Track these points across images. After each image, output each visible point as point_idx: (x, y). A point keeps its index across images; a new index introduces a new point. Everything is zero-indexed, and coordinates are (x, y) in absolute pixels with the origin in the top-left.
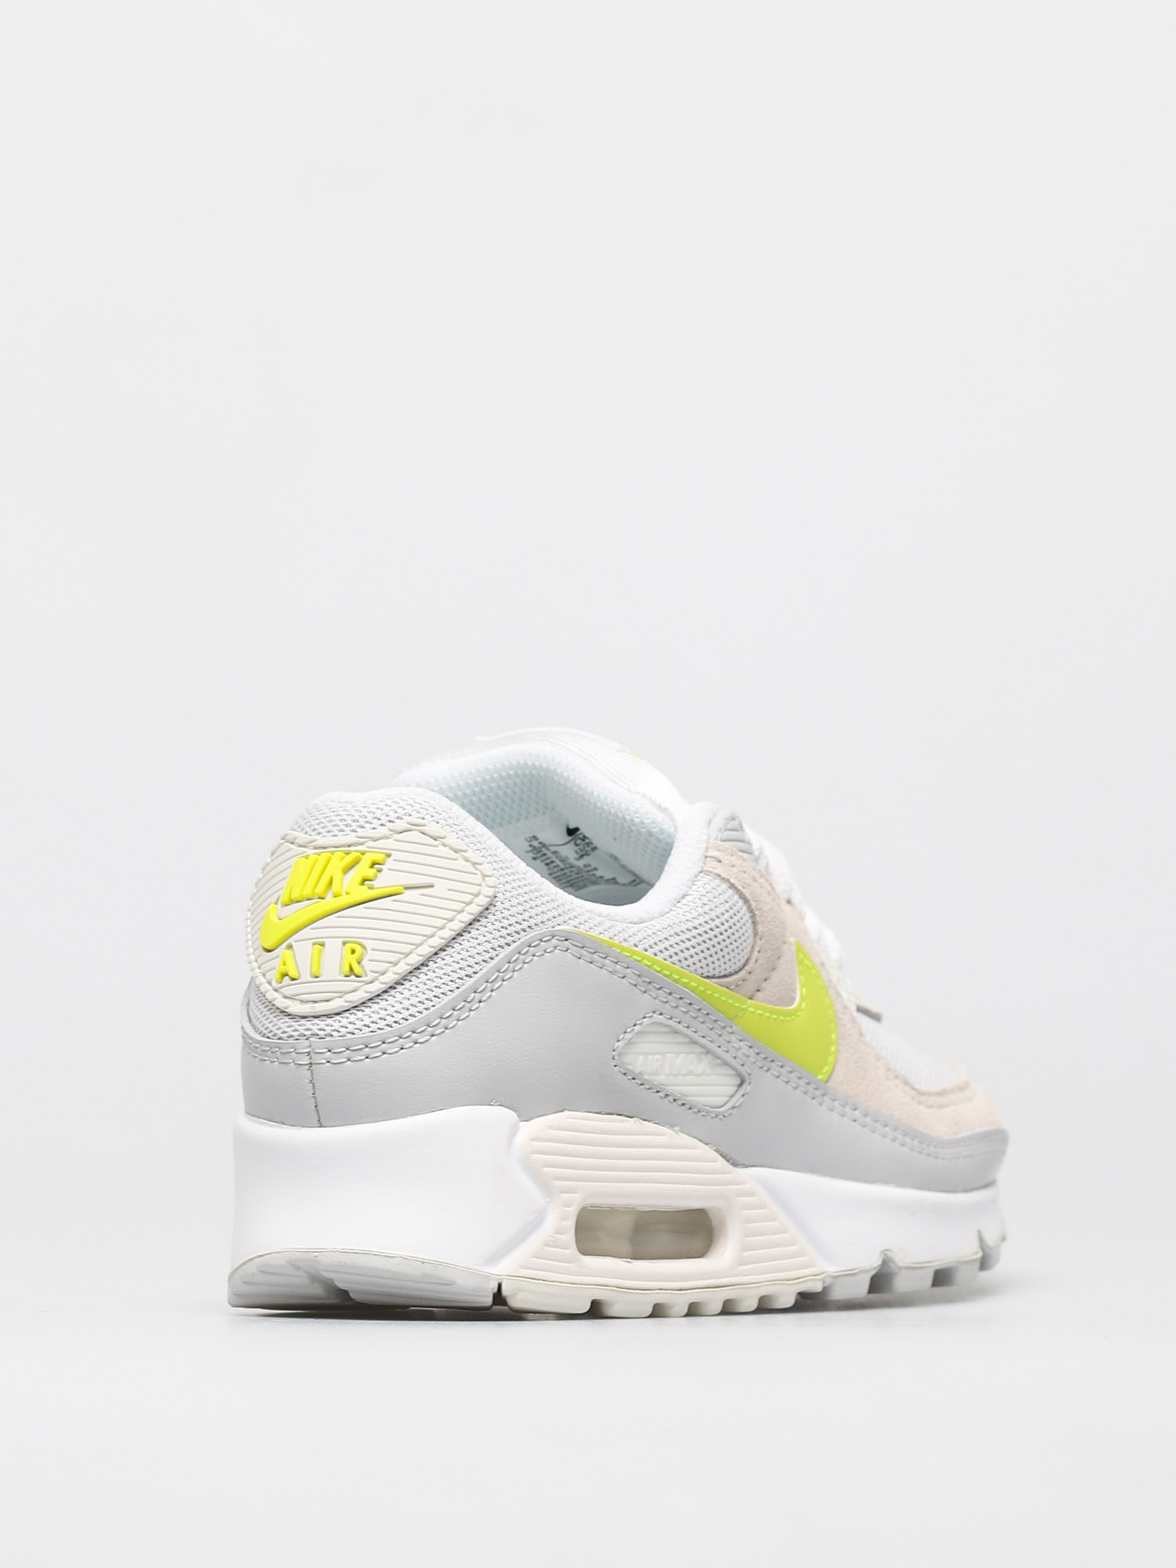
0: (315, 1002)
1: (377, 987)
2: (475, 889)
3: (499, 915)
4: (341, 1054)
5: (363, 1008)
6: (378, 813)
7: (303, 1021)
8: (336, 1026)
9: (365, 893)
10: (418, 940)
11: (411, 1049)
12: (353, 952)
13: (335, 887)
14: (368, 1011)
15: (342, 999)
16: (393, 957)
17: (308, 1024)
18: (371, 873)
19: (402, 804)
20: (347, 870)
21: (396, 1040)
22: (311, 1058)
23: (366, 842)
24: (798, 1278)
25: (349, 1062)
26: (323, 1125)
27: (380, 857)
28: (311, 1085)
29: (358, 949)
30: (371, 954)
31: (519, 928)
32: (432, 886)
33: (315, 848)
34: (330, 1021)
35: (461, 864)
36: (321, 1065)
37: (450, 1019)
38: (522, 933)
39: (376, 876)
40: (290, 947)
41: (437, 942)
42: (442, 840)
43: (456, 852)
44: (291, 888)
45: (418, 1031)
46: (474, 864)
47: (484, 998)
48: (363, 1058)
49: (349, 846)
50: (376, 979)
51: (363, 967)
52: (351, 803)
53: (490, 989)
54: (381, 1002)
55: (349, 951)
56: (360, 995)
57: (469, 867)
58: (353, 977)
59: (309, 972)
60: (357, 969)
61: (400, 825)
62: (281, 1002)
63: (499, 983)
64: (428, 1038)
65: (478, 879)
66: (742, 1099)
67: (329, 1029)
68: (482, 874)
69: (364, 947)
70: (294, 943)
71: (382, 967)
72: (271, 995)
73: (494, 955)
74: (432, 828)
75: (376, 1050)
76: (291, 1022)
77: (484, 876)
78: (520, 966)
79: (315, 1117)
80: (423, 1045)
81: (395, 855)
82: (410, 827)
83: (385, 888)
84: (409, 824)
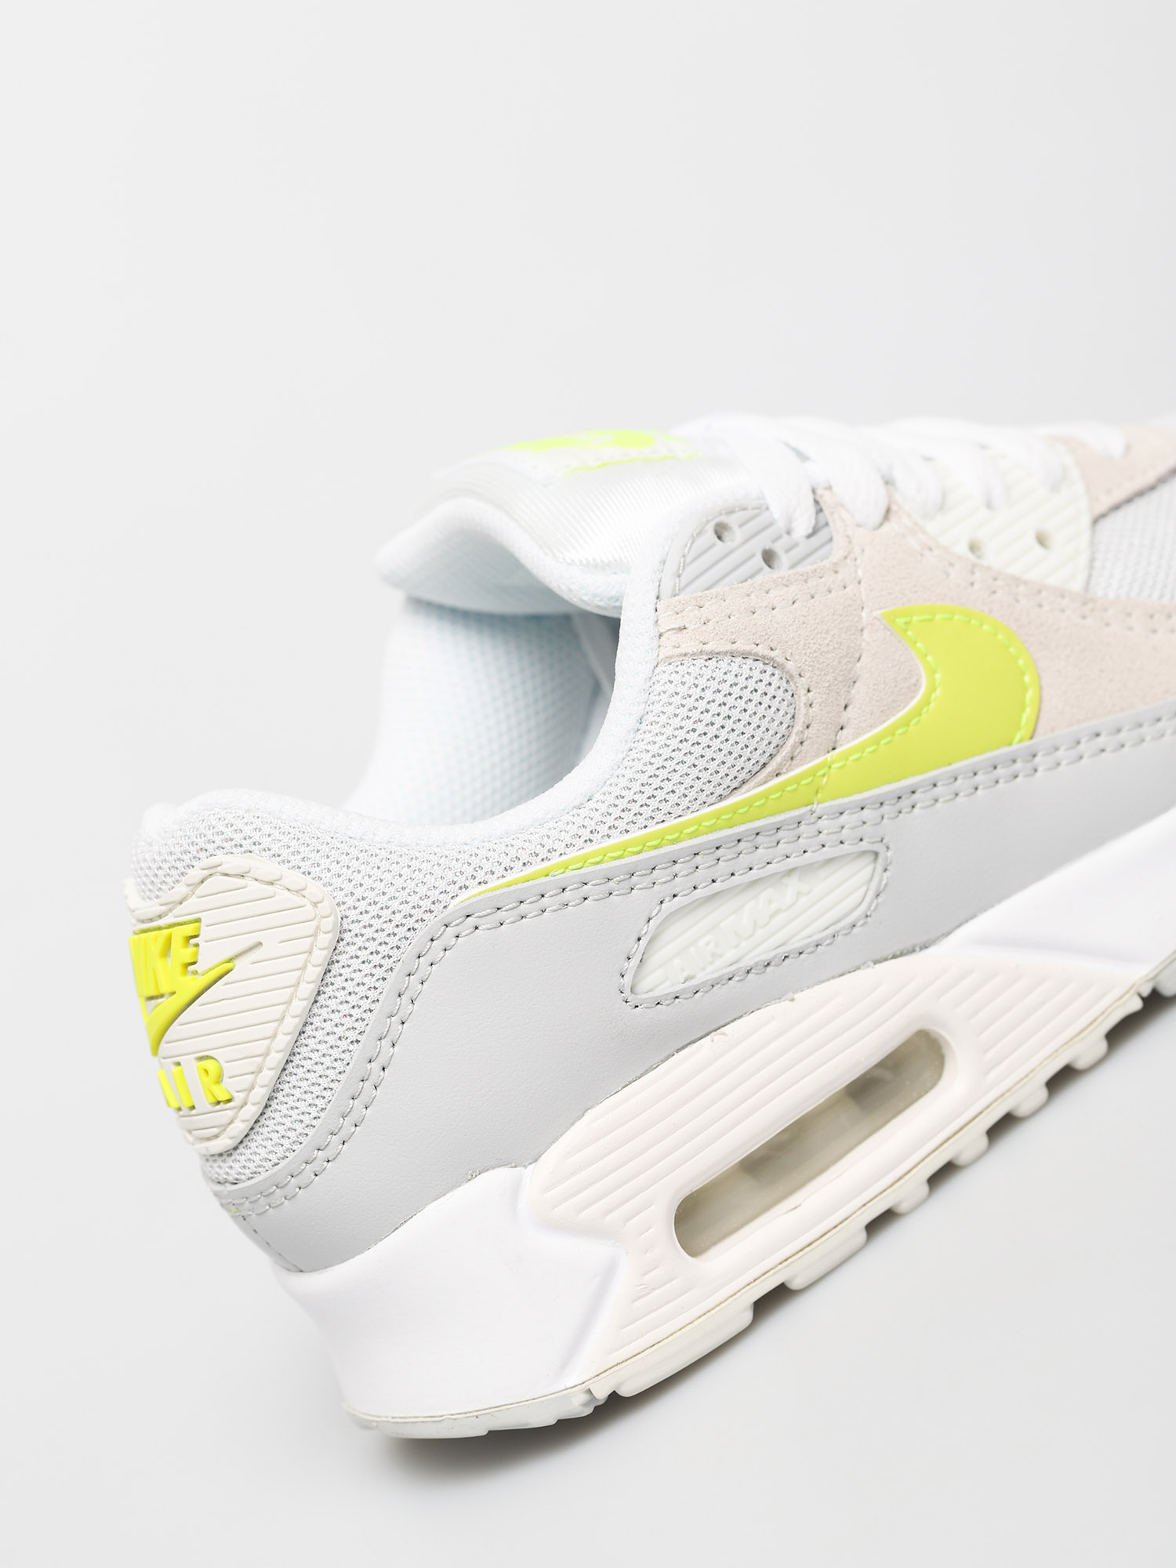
1: (251, 1111)
2: (310, 928)
9: (195, 984)
12: (207, 1073)
15: (227, 1134)
16: (253, 1065)
18: (189, 954)
23: (171, 909)
24: (1095, 1020)
29: (211, 1067)
30: (228, 1069)
32: (260, 944)
34: (231, 1161)
37: (354, 1112)
39: (196, 954)
42: (250, 874)
43: (271, 884)
46: (298, 891)
49: (159, 918)
50: (247, 1100)
51: (226, 1089)
53: (389, 1045)
54: (263, 1130)
55: (203, 1072)
56: (239, 1128)
57: (293, 899)
58: (222, 1105)
63: (400, 1030)
65: (308, 911)
66: (886, 875)
67: (233, 1173)
68: (311, 902)
69: (217, 1061)
71: (245, 1081)
74: (231, 865)
77: (314, 903)
78: (419, 990)
81: (206, 917)
82: (206, 872)
83: (210, 970)
84: (204, 869)
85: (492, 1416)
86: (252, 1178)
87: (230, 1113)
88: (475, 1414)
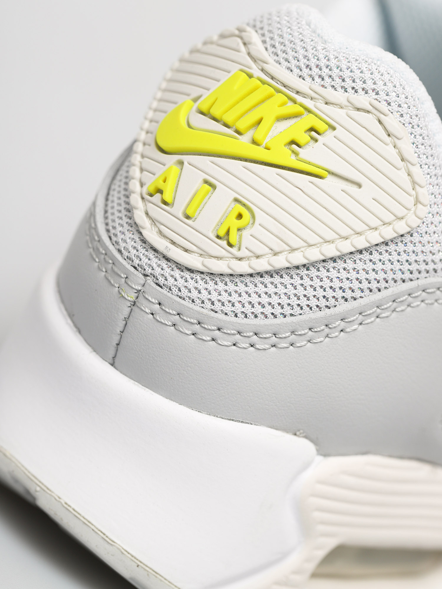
0: (173, 243)
2: (400, 211)
3: (410, 248)
4: (170, 316)
5: (218, 279)
6: (346, 74)
7: (151, 254)
8: (181, 282)
10: (313, 239)
11: (245, 350)
12: (240, 216)
13: (259, 134)
14: (221, 286)
15: (201, 259)
16: (277, 245)
17: (154, 262)
18: (303, 138)
19: (377, 76)
20: (281, 119)
21: (234, 334)
22: (137, 298)
23: (318, 99)
25: (173, 328)
26: (116, 364)
27: (321, 126)
28: (124, 322)
29: (246, 214)
30: (257, 230)
31: (423, 267)
32: (359, 186)
33: (262, 70)
34: (177, 273)
35: (402, 177)
36: (142, 313)
37: (301, 338)
38: (424, 274)
39: (307, 143)
40: (181, 163)
41: (331, 251)
42: (396, 140)
43: (403, 160)
44: (216, 99)
45: (261, 336)
46: (414, 183)
47: (348, 330)
48: (189, 332)
49: (298, 92)
50: (248, 258)
51: (240, 237)
52: (325, 42)
53: (359, 322)
54: (239, 284)
55: (236, 214)
57: (407, 184)
58: (224, 243)
59: (183, 208)
60: (233, 238)
61: (362, 100)
62: (139, 216)
63: (373, 319)
64: (267, 346)
65: (409, 201)
67: (171, 281)
68: (417, 198)
69: (253, 216)
70: (186, 163)
71: (261, 249)
72: (135, 200)
73: (383, 286)
74: (392, 122)
75: (207, 332)
76: (139, 244)
77: (417, 201)
78: (403, 308)
79: (112, 353)
80: (259, 352)
81: (339, 131)
82: (370, 108)
83: (309, 163)
84: (371, 105)
85: (148, 575)
86: (184, 299)
87: (223, 253)
88: (139, 563)
